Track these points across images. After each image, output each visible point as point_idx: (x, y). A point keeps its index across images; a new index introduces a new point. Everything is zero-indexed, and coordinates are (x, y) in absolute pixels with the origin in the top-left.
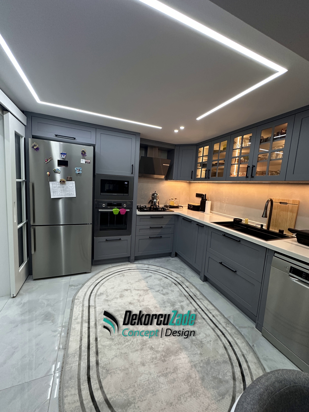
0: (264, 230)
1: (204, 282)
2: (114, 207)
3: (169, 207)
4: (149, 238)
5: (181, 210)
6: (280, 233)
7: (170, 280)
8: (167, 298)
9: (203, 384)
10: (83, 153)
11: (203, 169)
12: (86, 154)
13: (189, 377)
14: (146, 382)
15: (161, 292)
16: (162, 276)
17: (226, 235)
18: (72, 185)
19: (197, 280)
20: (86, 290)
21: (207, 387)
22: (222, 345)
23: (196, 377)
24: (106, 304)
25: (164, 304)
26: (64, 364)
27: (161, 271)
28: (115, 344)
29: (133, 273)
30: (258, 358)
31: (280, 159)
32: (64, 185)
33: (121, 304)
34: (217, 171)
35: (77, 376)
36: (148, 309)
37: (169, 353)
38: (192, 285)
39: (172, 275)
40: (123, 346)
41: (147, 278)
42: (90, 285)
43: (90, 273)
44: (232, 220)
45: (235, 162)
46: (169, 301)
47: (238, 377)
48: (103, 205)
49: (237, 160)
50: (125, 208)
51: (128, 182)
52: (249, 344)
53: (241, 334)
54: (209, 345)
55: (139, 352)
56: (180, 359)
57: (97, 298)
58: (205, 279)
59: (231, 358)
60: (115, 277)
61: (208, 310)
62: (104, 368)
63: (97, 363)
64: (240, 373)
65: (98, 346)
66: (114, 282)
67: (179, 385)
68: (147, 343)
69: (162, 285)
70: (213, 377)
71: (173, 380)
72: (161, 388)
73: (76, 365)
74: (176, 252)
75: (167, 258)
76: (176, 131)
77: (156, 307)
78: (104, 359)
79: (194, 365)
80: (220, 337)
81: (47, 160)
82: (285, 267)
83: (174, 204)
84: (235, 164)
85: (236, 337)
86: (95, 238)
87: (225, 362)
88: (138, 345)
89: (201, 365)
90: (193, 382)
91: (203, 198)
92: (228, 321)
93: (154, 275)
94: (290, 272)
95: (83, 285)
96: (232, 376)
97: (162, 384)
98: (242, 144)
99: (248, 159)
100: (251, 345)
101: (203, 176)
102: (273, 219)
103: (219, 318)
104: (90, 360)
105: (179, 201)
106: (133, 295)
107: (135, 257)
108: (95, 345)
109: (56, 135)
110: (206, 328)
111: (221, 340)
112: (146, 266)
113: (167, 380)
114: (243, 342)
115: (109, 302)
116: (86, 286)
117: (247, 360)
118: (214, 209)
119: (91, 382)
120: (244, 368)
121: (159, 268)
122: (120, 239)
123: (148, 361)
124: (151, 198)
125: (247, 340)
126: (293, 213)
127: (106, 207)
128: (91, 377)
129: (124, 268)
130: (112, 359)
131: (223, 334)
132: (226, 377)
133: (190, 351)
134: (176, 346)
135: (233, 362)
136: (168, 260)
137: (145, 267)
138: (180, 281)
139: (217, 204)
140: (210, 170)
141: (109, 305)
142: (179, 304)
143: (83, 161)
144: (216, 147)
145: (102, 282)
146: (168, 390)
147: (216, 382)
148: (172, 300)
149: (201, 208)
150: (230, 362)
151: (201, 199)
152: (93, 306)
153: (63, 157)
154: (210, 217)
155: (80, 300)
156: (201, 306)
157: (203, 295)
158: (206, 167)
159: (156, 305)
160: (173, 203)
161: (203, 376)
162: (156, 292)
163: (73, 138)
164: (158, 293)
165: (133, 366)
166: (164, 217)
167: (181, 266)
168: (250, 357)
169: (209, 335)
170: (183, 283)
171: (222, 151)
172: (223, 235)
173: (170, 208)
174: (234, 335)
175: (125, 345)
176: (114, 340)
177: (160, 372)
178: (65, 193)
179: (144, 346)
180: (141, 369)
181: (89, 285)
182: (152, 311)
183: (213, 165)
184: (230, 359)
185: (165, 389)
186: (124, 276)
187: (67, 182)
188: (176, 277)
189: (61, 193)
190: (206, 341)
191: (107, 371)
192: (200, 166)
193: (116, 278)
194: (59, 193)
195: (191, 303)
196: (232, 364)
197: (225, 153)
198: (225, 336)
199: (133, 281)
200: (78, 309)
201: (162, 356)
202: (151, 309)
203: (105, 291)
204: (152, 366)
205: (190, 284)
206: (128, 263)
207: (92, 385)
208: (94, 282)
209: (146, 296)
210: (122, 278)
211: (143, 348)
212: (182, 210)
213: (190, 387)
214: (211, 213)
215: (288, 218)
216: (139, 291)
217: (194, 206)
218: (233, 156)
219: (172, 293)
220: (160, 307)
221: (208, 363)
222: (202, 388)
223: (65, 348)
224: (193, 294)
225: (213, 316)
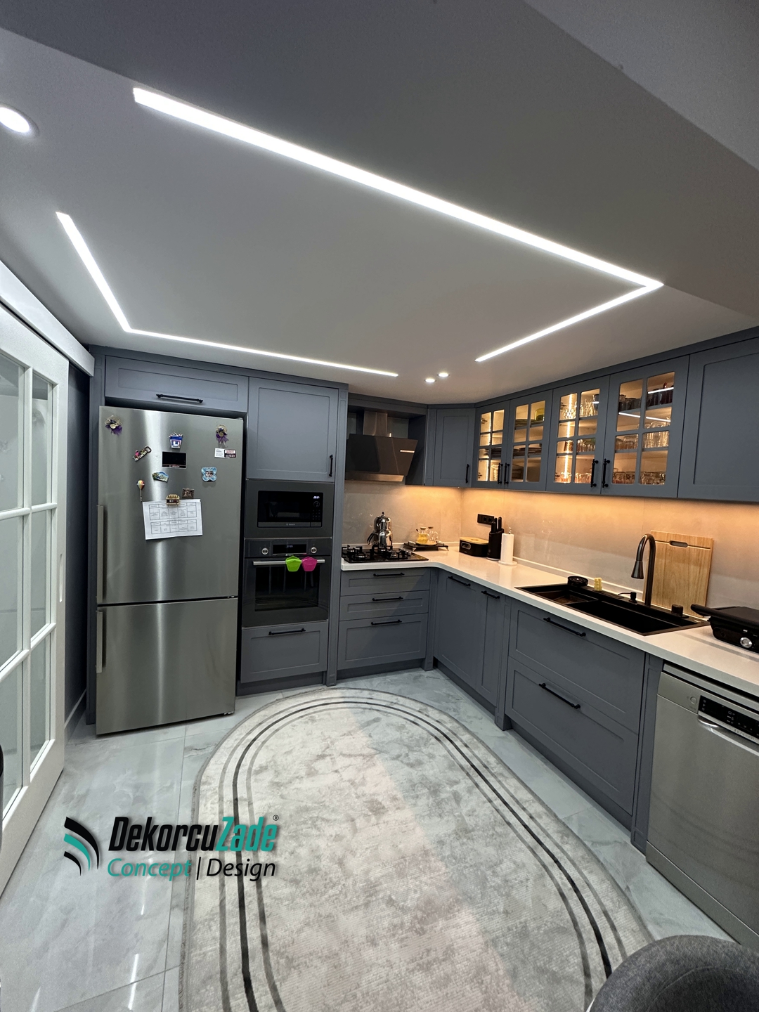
0: (639, 607)
1: (506, 732)
2: (290, 554)
3: (414, 549)
4: (370, 625)
5: (444, 555)
6: (675, 614)
7: (424, 728)
8: (419, 774)
9: (515, 986)
10: (221, 435)
11: (492, 461)
12: (227, 437)
13: (482, 970)
14: (380, 986)
15: (404, 761)
16: (405, 719)
17: (550, 619)
18: (193, 508)
19: (487, 727)
20: (224, 760)
21: (524, 994)
22: (555, 889)
23: (497, 970)
24: (276, 793)
25: (414, 790)
26: (187, 947)
27: (402, 705)
28: (304, 894)
29: (335, 713)
30: (640, 920)
31: (663, 448)
32: (175, 510)
33: (311, 794)
34: (525, 464)
35: (219, 976)
36: (375, 805)
37: (433, 913)
38: (478, 739)
39: (428, 716)
40: (323, 899)
41: (368, 723)
42: (235, 745)
43: (231, 714)
44: (565, 581)
45: (565, 450)
46: (424, 782)
47: (595, 968)
48: (264, 551)
49: (568, 444)
50: (315, 556)
51: (321, 495)
52: (618, 885)
53: (599, 861)
54: (524, 889)
55: (361, 913)
56: (458, 926)
57: (253, 778)
58: (508, 725)
59: (578, 920)
60: (294, 723)
61: (517, 802)
62: (283, 954)
63: (265, 943)
64: (601, 958)
65: (264, 899)
66: (290, 737)
67: (460, 991)
68: (378, 888)
69: (406, 741)
70: (538, 968)
71: (445, 978)
72: (419, 999)
73: (215, 949)
74: (434, 658)
75: (414, 673)
76: (430, 380)
77: (395, 799)
78: (280, 933)
79: (493, 941)
80: (550, 868)
81: (140, 454)
82: (688, 697)
83: (427, 541)
84: (566, 454)
85: (586, 868)
86: (243, 628)
87: (561, 930)
88: (357, 894)
89: (509, 940)
90: (491, 982)
91: (495, 526)
92: (566, 830)
93: (387, 715)
94: (700, 709)
95: (218, 746)
96: (581, 964)
97: (420, 988)
98: (578, 409)
99: (593, 443)
100: (623, 887)
101: (494, 477)
102: (658, 580)
103: (545, 821)
104: (248, 936)
105: (439, 533)
106: (340, 770)
107: (338, 671)
108: (256, 896)
109: (159, 396)
110: (516, 847)
111: (552, 877)
112: (366, 694)
113: (431, 978)
114: (603, 881)
115: (282, 788)
116: (225, 748)
117: (616, 924)
118: (523, 552)
119: (254, 989)
120: (607, 944)
121: (396, 697)
122: (303, 630)
123: (384, 933)
124: (372, 529)
125: (613, 875)
126: (700, 566)
127: (270, 555)
128: (252, 978)
129: (313, 701)
130: (300, 931)
131: (556, 861)
132: (567, 969)
133: (480, 905)
134: (447, 894)
135: (582, 930)
136: (416, 678)
137: (363, 698)
138: (448, 731)
139: (527, 542)
140: (509, 465)
141: (282, 797)
142: (448, 789)
143: (220, 453)
144: (521, 413)
145: (262, 738)
146: (434, 1005)
147: (545, 982)
148: (432, 779)
149: (491, 550)
150: (576, 930)
151: (490, 530)
152: (245, 800)
153: (176, 445)
154: (513, 572)
155: (213, 785)
156: (501, 792)
157: (504, 764)
158: (500, 456)
159: (395, 792)
160: (425, 538)
161: (515, 968)
162: (393, 759)
163: (197, 400)
164: (398, 763)
165: (348, 946)
166: (406, 573)
167: (448, 692)
168: (622, 917)
169: (524, 865)
170: (455, 734)
171: (534, 423)
172: (544, 619)
173: (417, 550)
174: (583, 862)
175: (326, 896)
176: (301, 884)
177: (413, 961)
178: (177, 526)
179: (371, 895)
180: (369, 954)
181: (232, 747)
182: (386, 807)
183: (517, 454)
184: (575, 923)
185: (428, 1003)
186: (313, 720)
187: (182, 502)
188: (437, 721)
189: (168, 528)
190: (516, 879)
191: (290, 961)
192: (486, 454)
193: (294, 726)
194: (163, 527)
195: (477, 785)
196: (580, 936)
197: (542, 427)
198: (560, 867)
199: (336, 733)
200: (209, 809)
201: (416, 921)
202: (383, 803)
203: (270, 762)
204: (394, 946)
205: (471, 737)
206: (320, 687)
207: (255, 997)
208: (243, 738)
209: (369, 771)
210: (310, 726)
211: (369, 902)
212: (447, 555)
213: (485, 995)
214: (515, 563)
215: (691, 580)
216: (352, 759)
217: (473, 545)
218: (559, 437)
219: (430, 762)
220: (404, 797)
221: (524, 933)
222: (513, 996)
223: (187, 908)
224: (481, 762)
225: (531, 817)
